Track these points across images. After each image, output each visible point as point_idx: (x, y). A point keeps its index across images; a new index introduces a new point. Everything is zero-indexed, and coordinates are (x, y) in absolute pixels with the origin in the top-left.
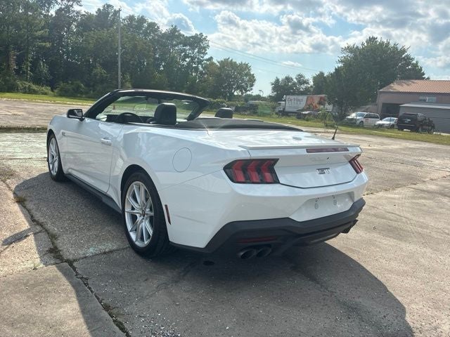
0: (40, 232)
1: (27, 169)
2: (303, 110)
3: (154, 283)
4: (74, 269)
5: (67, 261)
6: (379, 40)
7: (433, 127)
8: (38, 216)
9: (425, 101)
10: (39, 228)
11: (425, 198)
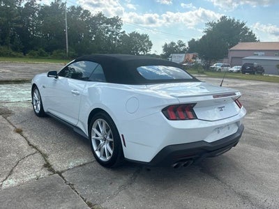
0: (36, 152)
1: (18, 109)
2: (183, 63)
3: (117, 186)
4: (63, 178)
5: (58, 172)
6: (228, 18)
7: (264, 71)
8: (32, 141)
9: (257, 55)
10: (34, 150)
11: (269, 118)
